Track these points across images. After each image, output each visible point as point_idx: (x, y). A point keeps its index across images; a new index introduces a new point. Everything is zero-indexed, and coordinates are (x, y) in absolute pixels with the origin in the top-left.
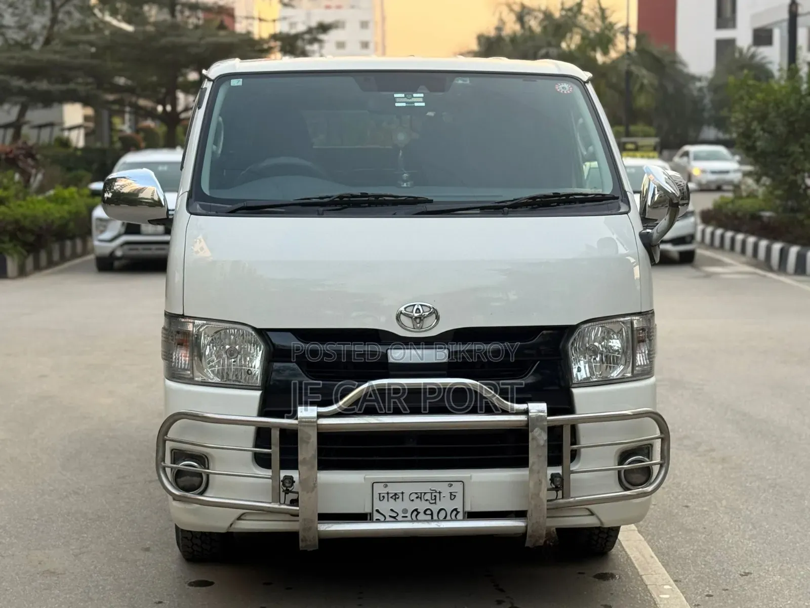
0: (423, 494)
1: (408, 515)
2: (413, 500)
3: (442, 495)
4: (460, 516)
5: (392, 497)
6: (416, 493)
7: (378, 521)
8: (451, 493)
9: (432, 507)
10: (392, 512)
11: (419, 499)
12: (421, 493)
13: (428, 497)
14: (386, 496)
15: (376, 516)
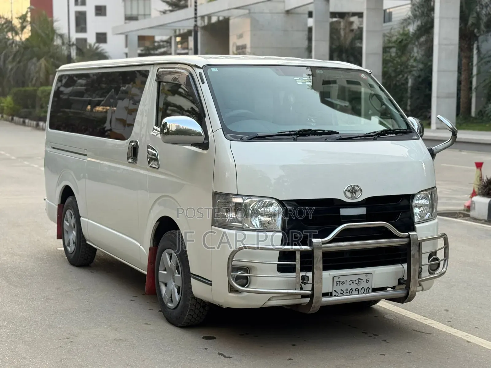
0: (355, 281)
1: (348, 292)
2: (350, 284)
3: (363, 281)
4: (370, 291)
5: (341, 283)
6: (352, 281)
7: (335, 296)
8: (367, 279)
9: (359, 287)
10: (341, 291)
11: (353, 283)
12: (354, 280)
13: (357, 282)
14: (339, 283)
15: (334, 293)
